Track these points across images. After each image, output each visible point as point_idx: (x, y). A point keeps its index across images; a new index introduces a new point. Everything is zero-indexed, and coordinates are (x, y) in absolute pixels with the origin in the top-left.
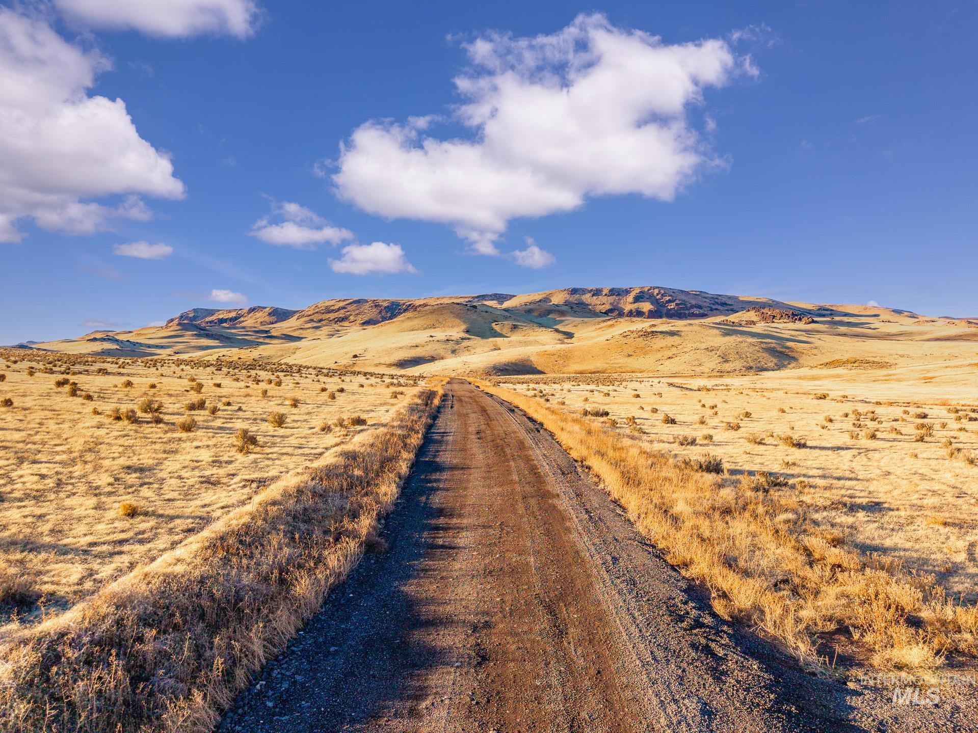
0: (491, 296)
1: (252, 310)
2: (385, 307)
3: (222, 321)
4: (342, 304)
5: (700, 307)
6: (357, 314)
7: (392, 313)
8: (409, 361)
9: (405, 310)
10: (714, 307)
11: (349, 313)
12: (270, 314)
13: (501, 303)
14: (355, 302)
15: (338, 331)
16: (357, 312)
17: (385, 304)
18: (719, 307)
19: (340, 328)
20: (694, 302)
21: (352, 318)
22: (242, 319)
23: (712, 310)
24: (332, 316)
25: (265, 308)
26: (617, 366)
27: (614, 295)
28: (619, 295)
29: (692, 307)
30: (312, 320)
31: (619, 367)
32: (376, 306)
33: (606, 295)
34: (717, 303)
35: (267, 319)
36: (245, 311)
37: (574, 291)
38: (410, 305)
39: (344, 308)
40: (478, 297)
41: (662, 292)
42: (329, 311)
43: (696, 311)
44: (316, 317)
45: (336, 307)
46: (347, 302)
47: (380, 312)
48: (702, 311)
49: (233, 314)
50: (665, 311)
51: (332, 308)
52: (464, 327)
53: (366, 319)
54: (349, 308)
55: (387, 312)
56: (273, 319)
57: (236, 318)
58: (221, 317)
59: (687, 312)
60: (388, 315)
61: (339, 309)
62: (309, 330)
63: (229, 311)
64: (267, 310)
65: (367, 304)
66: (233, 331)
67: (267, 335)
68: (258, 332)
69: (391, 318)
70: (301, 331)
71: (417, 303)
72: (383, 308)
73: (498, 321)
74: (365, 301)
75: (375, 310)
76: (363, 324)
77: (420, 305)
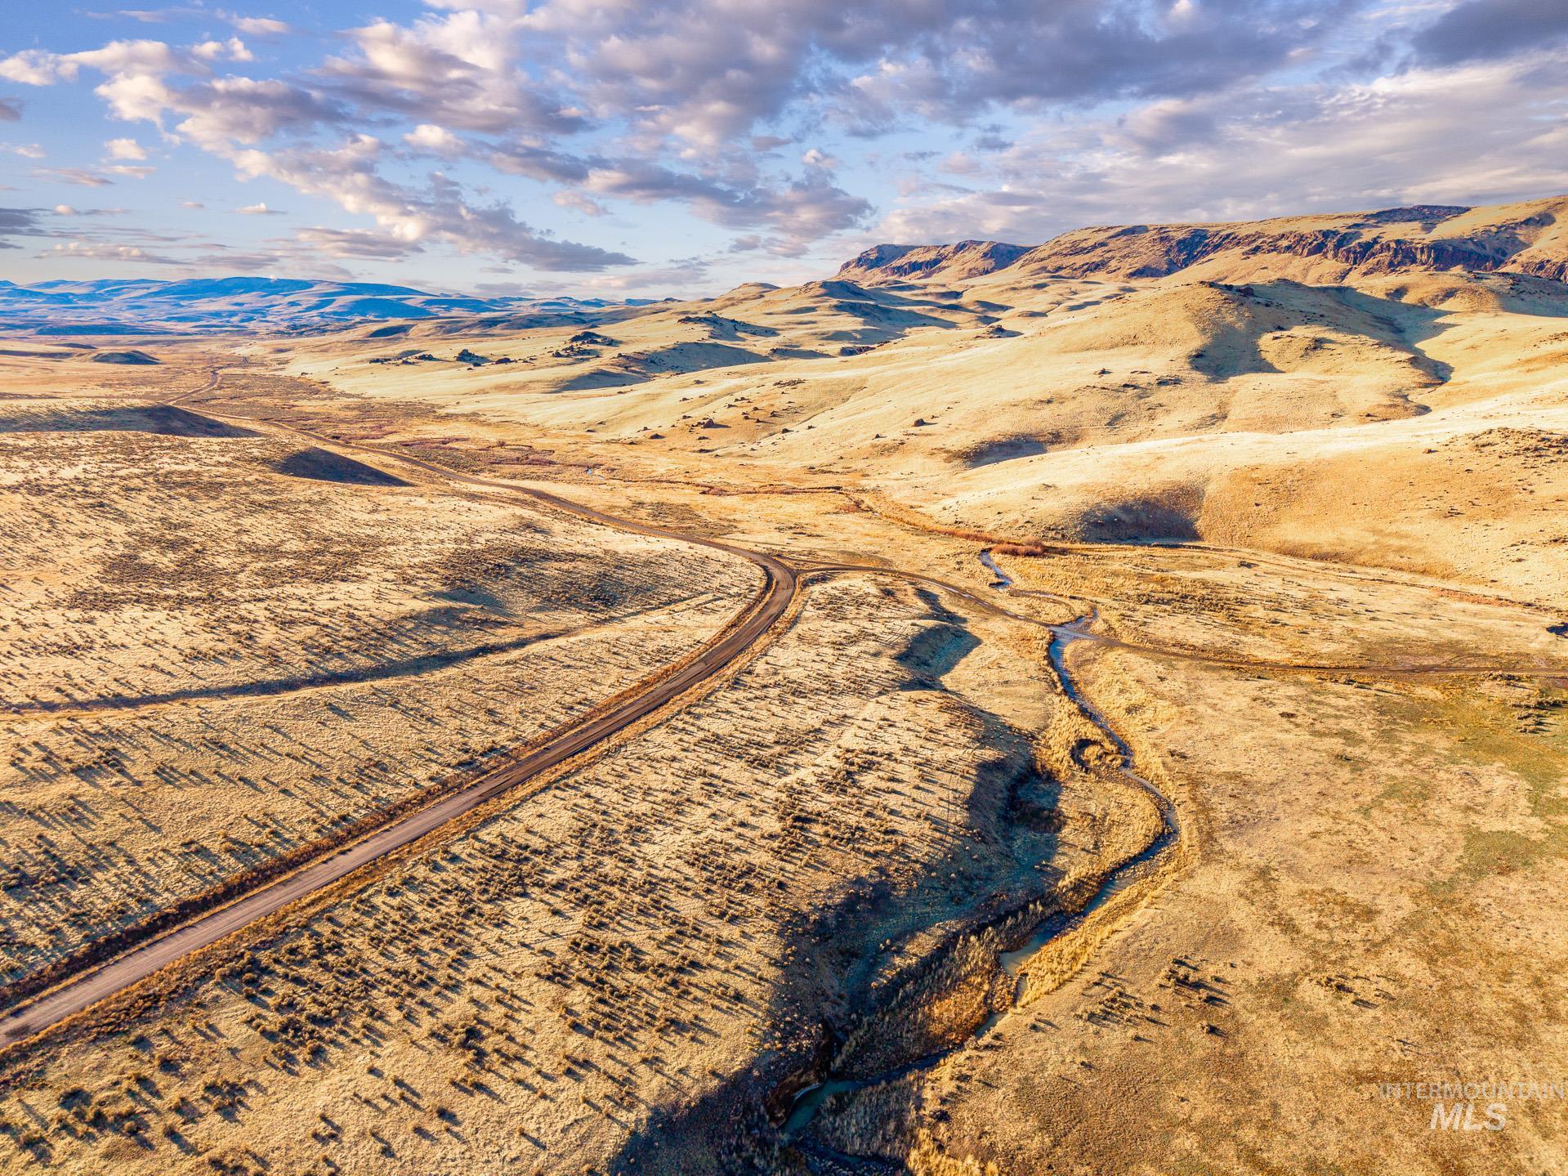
0: (1410, 211)
1: (961, 247)
2: (1179, 242)
3: (915, 267)
4: (1101, 237)
6: (1125, 256)
7: (1189, 254)
8: (1001, 445)
9: (1216, 247)
11: (1108, 255)
12: (985, 255)
13: (1428, 229)
14: (1125, 232)
15: (1075, 293)
16: (1126, 251)
17: (1180, 235)
19: (1081, 287)
21: (1113, 264)
22: (944, 263)
24: (1080, 260)
25: (980, 243)
30: (1044, 269)
32: (1162, 239)
35: (981, 264)
36: (950, 249)
38: (1228, 236)
39: (1103, 244)
40: (1379, 215)
42: (1076, 250)
44: (1051, 264)
45: (1091, 243)
46: (1112, 232)
47: (1167, 253)
49: (932, 255)
51: (1084, 245)
52: (1196, 342)
53: (1138, 266)
54: (1112, 245)
55: (1180, 251)
56: (989, 263)
57: (936, 262)
58: (913, 260)
60: (1182, 257)
61: (1094, 247)
62: (1024, 293)
63: (928, 249)
64: (983, 248)
65: (1148, 235)
66: (905, 294)
67: (954, 302)
68: (944, 295)
69: (1186, 264)
70: (1011, 293)
71: (1243, 232)
72: (1174, 243)
73: (1280, 329)
74: (1143, 229)
75: (1160, 248)
76: (1132, 275)
77: (1247, 237)
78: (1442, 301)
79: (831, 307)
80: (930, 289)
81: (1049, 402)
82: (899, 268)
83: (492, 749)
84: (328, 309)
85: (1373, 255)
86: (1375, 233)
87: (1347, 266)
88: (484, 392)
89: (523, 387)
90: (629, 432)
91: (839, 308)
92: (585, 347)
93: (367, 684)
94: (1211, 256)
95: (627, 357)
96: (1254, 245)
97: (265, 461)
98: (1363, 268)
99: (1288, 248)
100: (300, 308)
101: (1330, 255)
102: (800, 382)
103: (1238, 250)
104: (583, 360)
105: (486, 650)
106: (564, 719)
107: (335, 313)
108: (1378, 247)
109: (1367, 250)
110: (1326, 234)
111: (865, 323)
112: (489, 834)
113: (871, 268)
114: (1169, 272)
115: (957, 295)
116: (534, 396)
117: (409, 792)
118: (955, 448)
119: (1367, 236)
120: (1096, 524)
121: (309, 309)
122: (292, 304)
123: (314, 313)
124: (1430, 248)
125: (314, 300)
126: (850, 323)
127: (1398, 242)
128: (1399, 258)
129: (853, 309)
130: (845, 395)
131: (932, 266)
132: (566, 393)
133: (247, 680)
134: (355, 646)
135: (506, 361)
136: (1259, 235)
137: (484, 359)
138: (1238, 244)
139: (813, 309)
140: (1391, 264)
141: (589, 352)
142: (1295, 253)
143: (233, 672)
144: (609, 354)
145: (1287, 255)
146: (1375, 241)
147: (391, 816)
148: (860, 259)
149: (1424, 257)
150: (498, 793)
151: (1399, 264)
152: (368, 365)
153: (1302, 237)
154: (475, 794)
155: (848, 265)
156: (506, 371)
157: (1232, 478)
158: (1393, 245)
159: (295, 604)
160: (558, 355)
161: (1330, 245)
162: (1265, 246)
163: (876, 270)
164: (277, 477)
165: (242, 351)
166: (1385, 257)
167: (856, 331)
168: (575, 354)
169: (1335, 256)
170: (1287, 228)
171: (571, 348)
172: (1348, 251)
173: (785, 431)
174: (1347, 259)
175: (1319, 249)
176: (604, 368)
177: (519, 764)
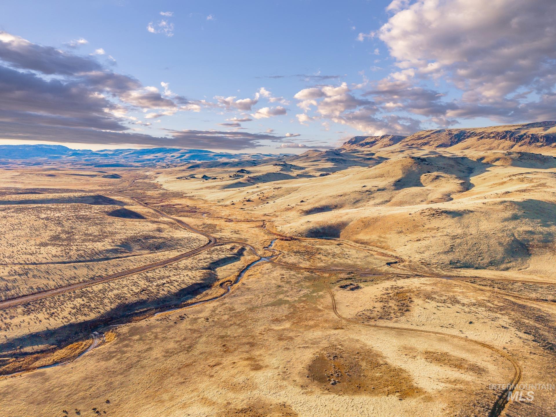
0: (540, 123)
1: (383, 137)
2: (455, 135)
3: (367, 144)
4: (428, 133)
6: (436, 140)
7: (459, 139)
8: (319, 208)
9: (468, 137)
11: (430, 140)
12: (390, 140)
13: (545, 130)
14: (437, 132)
16: (436, 138)
17: (456, 133)
21: (431, 143)
22: (377, 142)
24: (420, 142)
25: (389, 135)
30: (407, 145)
32: (449, 134)
35: (388, 143)
36: (379, 138)
38: (473, 133)
39: (428, 136)
42: (419, 138)
44: (410, 143)
45: (424, 136)
46: (432, 132)
47: (451, 138)
49: (373, 140)
51: (422, 136)
52: (400, 176)
53: (440, 143)
55: (455, 138)
56: (392, 142)
57: (374, 142)
58: (367, 141)
60: (456, 140)
61: (426, 137)
62: (395, 154)
63: (372, 137)
64: (390, 137)
65: (445, 133)
66: (355, 154)
67: (370, 157)
68: (368, 155)
69: (457, 142)
70: (391, 154)
71: (478, 131)
72: (453, 135)
73: (429, 172)
74: (444, 131)
75: (449, 137)
76: (437, 147)
77: (479, 133)
78: (495, 162)
79: (325, 160)
80: (365, 153)
81: (341, 196)
82: (362, 144)
83: (99, 276)
84: (183, 158)
85: (523, 139)
86: (526, 131)
87: (514, 143)
88: (202, 189)
89: (214, 187)
90: (228, 203)
91: (328, 160)
92: (240, 174)
93: (85, 263)
94: (466, 140)
95: (250, 177)
96: (481, 136)
97: (107, 212)
98: (519, 144)
99: (493, 137)
100: (174, 158)
101: (508, 139)
102: (281, 188)
103: (476, 138)
104: (238, 178)
105: (118, 258)
106: (120, 271)
107: (185, 159)
108: (525, 136)
109: (521, 138)
110: (507, 132)
111: (334, 165)
112: (84, 290)
113: (352, 144)
114: (451, 145)
115: (373, 154)
116: (215, 190)
117: (76, 282)
118: (304, 209)
119: (522, 132)
120: (312, 232)
121: (177, 158)
122: (172, 156)
123: (179, 159)
124: (544, 137)
125: (179, 155)
126: (329, 165)
127: (532, 135)
128: (533, 141)
129: (332, 160)
130: (290, 192)
131: (372, 143)
132: (226, 189)
133: (61, 261)
134: (88, 255)
135: (215, 178)
136: (484, 132)
137: (210, 178)
138: (476, 136)
139: (320, 160)
140: (529, 142)
141: (240, 176)
142: (496, 139)
143: (60, 260)
144: (246, 176)
145: (493, 139)
146: (525, 134)
147: (70, 285)
148: (349, 141)
149: (542, 140)
150: (92, 283)
151: (533, 142)
152: (176, 179)
153: (498, 133)
154: (88, 283)
155: (346, 143)
156: (213, 182)
157: (358, 221)
158: (530, 136)
159: (84, 247)
160: (231, 177)
161: (508, 136)
162: (485, 136)
163: (354, 145)
164: (106, 216)
165: (147, 173)
166: (527, 140)
167: (329, 168)
168: (237, 176)
169: (510, 139)
170: (494, 130)
171: (235, 175)
172: (515, 138)
173: (267, 203)
174: (514, 141)
175: (504, 137)
176: (241, 181)
177: (103, 278)
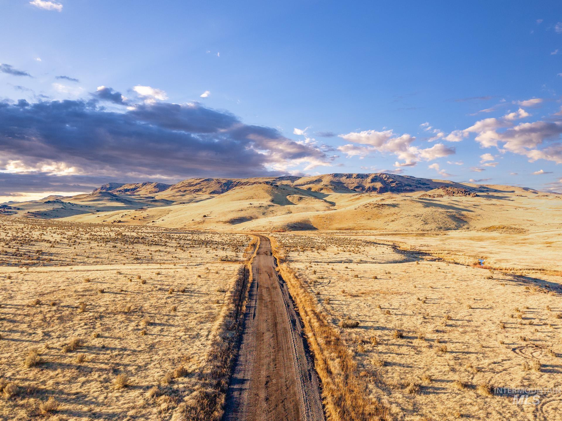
0: (286, 177)
2: (224, 184)
3: (126, 190)
4: (198, 181)
5: (410, 186)
6: (207, 187)
7: (228, 187)
9: (236, 186)
10: (418, 186)
11: (202, 187)
12: (155, 187)
13: (293, 182)
14: (206, 180)
15: (196, 197)
17: (224, 182)
18: (422, 186)
19: (197, 196)
20: (406, 183)
21: (204, 190)
22: (138, 189)
23: (417, 187)
24: (192, 188)
25: (152, 183)
26: (362, 225)
27: (359, 178)
28: (362, 178)
29: (406, 185)
30: (180, 191)
31: (363, 226)
32: (218, 183)
33: (355, 178)
34: (420, 184)
35: (154, 190)
36: (141, 184)
37: (336, 175)
38: (239, 182)
39: (199, 184)
40: (279, 178)
41: (388, 176)
42: (190, 185)
43: (408, 188)
44: (182, 189)
45: (195, 183)
46: (201, 180)
47: (221, 187)
48: (411, 188)
49: (133, 187)
50: (390, 188)
51: (192, 183)
53: (212, 190)
54: (202, 184)
55: (225, 186)
56: (157, 189)
57: (134, 189)
58: (125, 188)
59: (402, 188)
60: (226, 188)
61: (196, 184)
63: (131, 185)
64: (154, 184)
65: (213, 181)
67: (153, 199)
68: (148, 198)
69: (227, 190)
71: (242, 181)
72: (222, 184)
73: (289, 195)
74: (212, 179)
75: (218, 185)
76: (211, 193)
77: (245, 183)
79: (107, 200)
80: (142, 196)
81: (242, 210)
82: (120, 191)
94: (235, 188)
113: (107, 190)
114: (222, 192)
138: (241, 185)
139: (100, 200)
148: (102, 187)
163: (110, 191)
173: (153, 222)
